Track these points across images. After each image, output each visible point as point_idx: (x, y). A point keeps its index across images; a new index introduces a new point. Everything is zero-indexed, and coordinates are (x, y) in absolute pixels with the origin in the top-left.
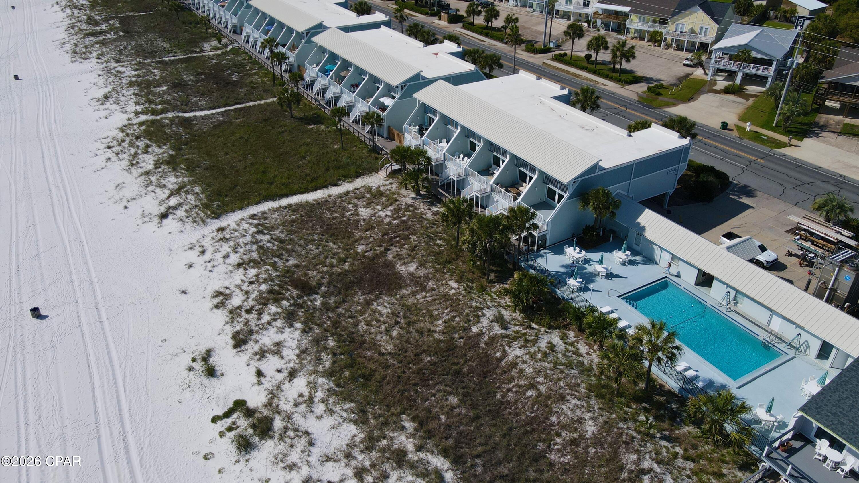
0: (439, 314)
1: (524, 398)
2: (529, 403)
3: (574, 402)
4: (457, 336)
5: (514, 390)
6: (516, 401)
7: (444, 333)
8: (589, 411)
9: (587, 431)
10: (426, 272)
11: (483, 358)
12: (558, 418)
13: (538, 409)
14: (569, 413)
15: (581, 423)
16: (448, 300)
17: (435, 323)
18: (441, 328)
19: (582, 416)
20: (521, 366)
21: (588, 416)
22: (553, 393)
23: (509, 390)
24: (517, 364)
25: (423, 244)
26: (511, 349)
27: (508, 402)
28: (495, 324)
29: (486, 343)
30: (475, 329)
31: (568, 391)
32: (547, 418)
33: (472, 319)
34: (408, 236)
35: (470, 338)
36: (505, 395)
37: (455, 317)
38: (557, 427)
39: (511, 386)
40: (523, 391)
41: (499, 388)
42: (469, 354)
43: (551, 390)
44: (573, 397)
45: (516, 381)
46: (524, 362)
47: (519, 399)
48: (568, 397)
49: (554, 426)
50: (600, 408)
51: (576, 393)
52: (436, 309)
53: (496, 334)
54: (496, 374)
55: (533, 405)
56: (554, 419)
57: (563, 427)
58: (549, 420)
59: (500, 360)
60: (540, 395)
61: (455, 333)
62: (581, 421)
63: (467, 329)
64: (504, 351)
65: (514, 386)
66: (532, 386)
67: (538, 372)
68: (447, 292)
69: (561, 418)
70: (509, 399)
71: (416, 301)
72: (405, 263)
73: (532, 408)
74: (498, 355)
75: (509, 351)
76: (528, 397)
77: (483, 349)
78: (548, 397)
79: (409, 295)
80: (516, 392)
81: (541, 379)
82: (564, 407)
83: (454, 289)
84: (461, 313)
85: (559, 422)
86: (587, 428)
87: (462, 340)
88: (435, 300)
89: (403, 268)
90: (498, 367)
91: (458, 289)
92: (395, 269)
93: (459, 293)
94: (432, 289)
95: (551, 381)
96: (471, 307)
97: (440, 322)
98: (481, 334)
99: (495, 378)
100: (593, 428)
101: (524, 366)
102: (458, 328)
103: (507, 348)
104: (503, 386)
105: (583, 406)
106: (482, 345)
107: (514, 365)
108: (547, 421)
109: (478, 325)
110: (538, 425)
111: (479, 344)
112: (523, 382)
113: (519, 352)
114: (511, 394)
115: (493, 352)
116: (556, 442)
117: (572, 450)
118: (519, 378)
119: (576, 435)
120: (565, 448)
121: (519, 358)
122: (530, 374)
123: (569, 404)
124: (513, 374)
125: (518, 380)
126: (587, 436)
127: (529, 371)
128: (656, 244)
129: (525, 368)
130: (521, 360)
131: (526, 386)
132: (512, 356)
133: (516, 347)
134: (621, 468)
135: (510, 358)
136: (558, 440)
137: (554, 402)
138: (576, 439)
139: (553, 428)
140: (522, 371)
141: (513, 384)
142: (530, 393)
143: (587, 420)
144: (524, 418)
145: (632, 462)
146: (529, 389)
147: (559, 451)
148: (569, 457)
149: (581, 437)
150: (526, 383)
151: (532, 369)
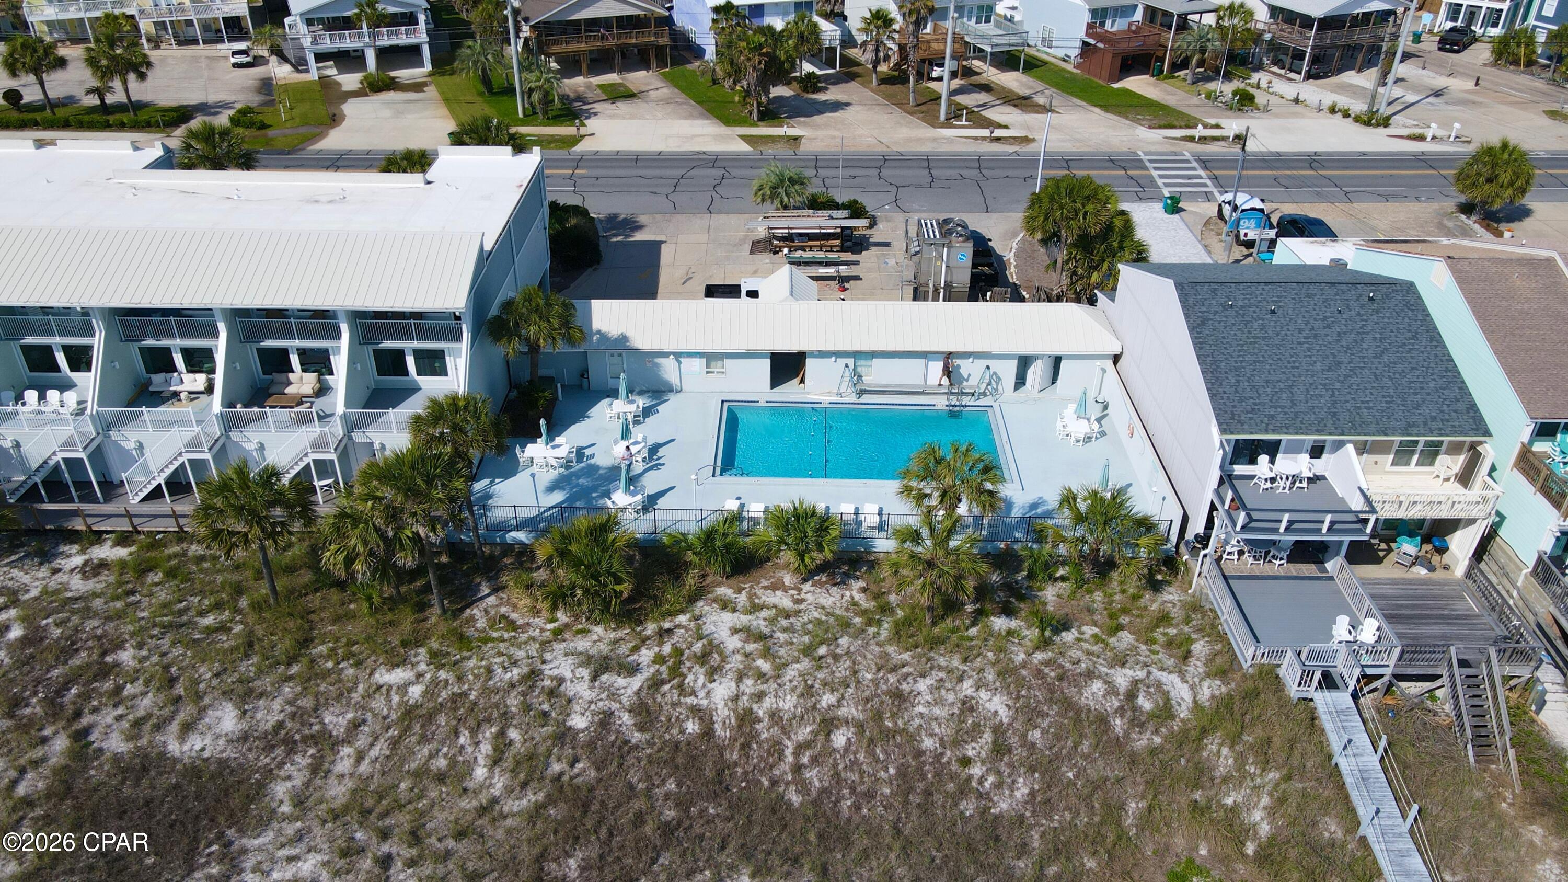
0: (453, 762)
1: (843, 757)
2: (861, 757)
3: (922, 685)
4: (556, 767)
5: (805, 760)
6: (835, 775)
7: (524, 785)
8: (960, 679)
9: (996, 712)
10: (277, 705)
11: (673, 759)
12: (932, 735)
13: (885, 752)
14: (937, 711)
15: (972, 709)
16: (430, 717)
17: (471, 785)
18: (499, 784)
19: (961, 696)
20: (761, 710)
21: (967, 687)
22: (876, 702)
23: (798, 768)
24: (749, 712)
25: (178, 651)
26: (702, 695)
27: (823, 791)
28: (604, 678)
29: (641, 728)
30: (578, 722)
31: (892, 679)
32: (919, 753)
33: (546, 707)
34: (103, 664)
35: (591, 745)
36: (803, 786)
37: (502, 733)
38: (948, 753)
39: (790, 759)
40: (823, 747)
41: (774, 783)
42: (634, 777)
43: (867, 700)
44: (910, 679)
45: (787, 742)
46: (759, 697)
47: (836, 765)
48: (905, 686)
49: (942, 754)
50: (965, 660)
51: (905, 670)
52: (431, 756)
53: (638, 693)
54: (736, 764)
55: (871, 754)
56: (928, 743)
57: (957, 743)
58: (924, 753)
59: (708, 733)
60: (860, 727)
61: (548, 765)
62: (968, 706)
63: (564, 735)
64: (695, 711)
65: (797, 753)
66: (829, 724)
67: (809, 693)
68: (402, 703)
69: (937, 730)
70: (817, 784)
71: (349, 784)
72: (187, 728)
73: (878, 760)
74: (692, 727)
75: (704, 702)
76: (846, 750)
77: (650, 744)
78: (878, 716)
79: (307, 785)
80: (814, 760)
81: (828, 699)
82: (920, 709)
83: (412, 683)
84: (506, 716)
85: (941, 740)
86: (991, 707)
87: (580, 766)
88: (395, 743)
89: (196, 742)
90: (721, 750)
91: (420, 675)
92: (175, 760)
93: (435, 682)
94: (356, 725)
95: (848, 686)
96: (513, 686)
97: (480, 772)
98: (606, 720)
99: (746, 773)
100: (996, 699)
101: (768, 702)
102: (542, 749)
103: (690, 700)
104: (777, 772)
105: (941, 680)
106: (637, 737)
107: (746, 719)
108: (923, 758)
109: (577, 708)
110: (923, 777)
111: (626, 742)
112: (804, 732)
113: (722, 690)
114: (811, 774)
115: (675, 731)
116: (976, 777)
117: (1010, 765)
118: (785, 731)
119: (988, 737)
120: (999, 773)
121: (736, 698)
122: (795, 707)
123: (920, 697)
124: (765, 736)
125: (789, 738)
126: (1005, 720)
127: (788, 703)
128: (665, 355)
129: (775, 706)
130: (745, 698)
131: (815, 733)
132: (721, 706)
133: (704, 686)
134: (1102, 720)
135: (722, 712)
136: (977, 770)
137: (894, 716)
138: (995, 742)
139: (945, 760)
140: (775, 715)
141: (788, 752)
142: (840, 739)
143: (974, 695)
144: (888, 791)
145: (1104, 696)
146: (828, 734)
147: (998, 786)
148: (1021, 780)
149: (998, 730)
150: (809, 729)
151: (789, 697)
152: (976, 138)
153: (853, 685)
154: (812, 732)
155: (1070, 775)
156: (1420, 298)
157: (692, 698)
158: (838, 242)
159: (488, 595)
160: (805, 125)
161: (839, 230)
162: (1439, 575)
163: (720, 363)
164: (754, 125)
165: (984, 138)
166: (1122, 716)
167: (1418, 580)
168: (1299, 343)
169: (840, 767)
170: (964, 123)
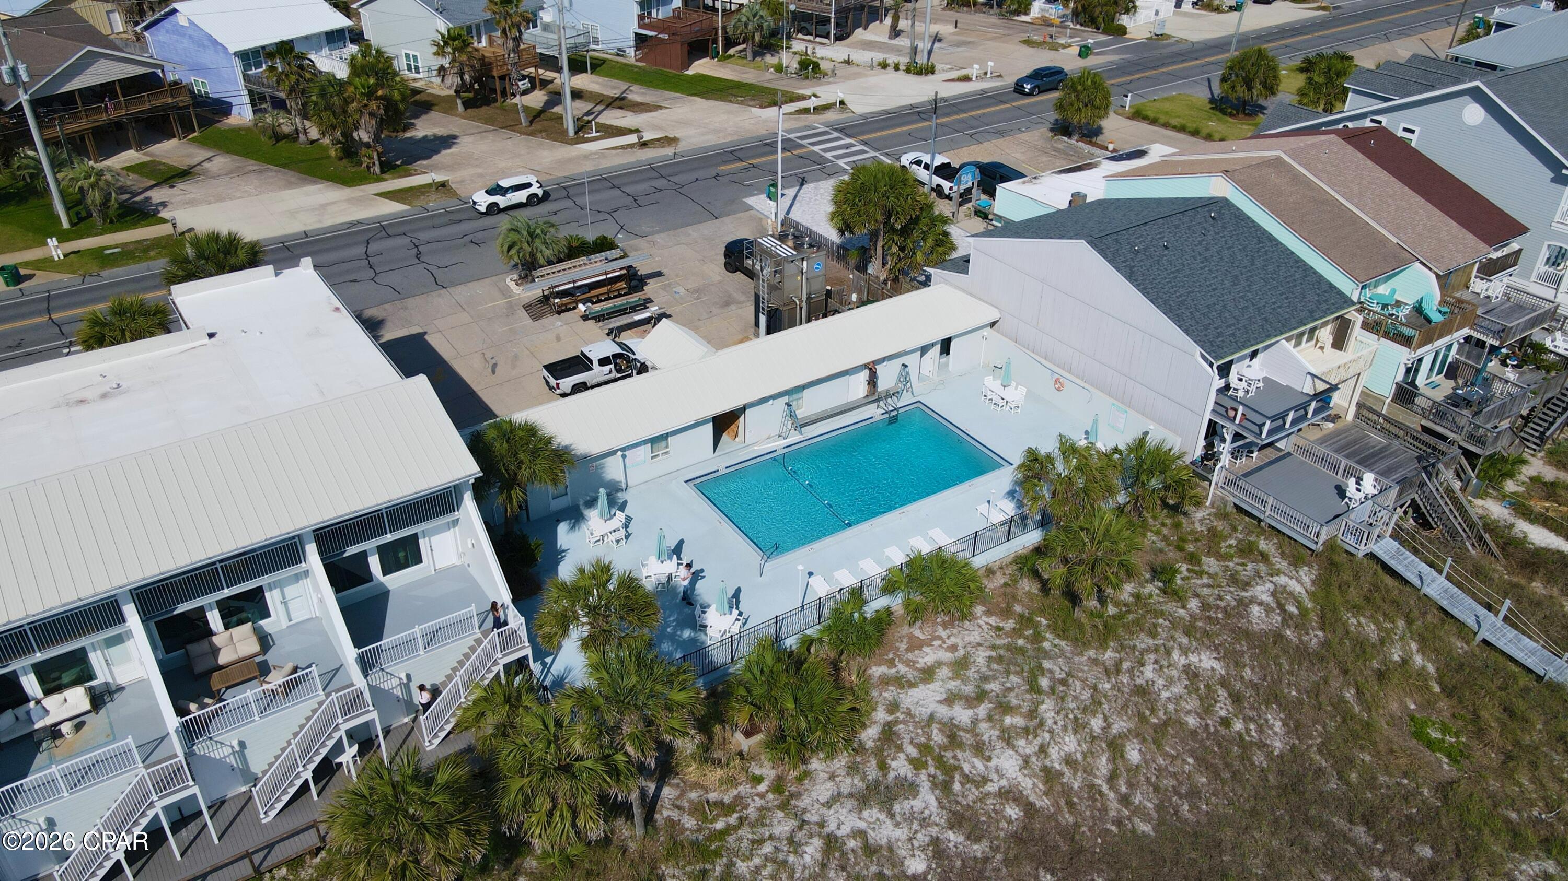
1: (1148, 769)
2: (1161, 761)
3: (1149, 672)
5: (1124, 789)
6: (1156, 789)
8: (1168, 653)
9: (1212, 668)
12: (1188, 713)
13: (1172, 747)
14: (1175, 690)
15: (1195, 675)
19: (1180, 667)
20: (1055, 763)
21: (1178, 658)
22: (1131, 708)
23: (1124, 800)
24: (1047, 770)
26: (995, 777)
27: (1159, 809)
28: (898, 808)
29: (973, 838)
30: (916, 865)
31: (1124, 679)
32: (1194, 733)
33: (874, 869)
36: (1142, 814)
38: (1210, 722)
39: (1112, 795)
40: (1128, 771)
41: (1119, 824)
43: (1124, 708)
44: (1136, 672)
45: (1097, 781)
46: (1043, 750)
47: (1149, 780)
48: (1139, 681)
49: (1207, 726)
51: (1125, 666)
53: (940, 806)
54: (1077, 825)
55: (1165, 754)
56: (1192, 721)
57: (1208, 710)
59: (1030, 811)
60: (1138, 735)
62: (1191, 674)
65: (1113, 787)
66: (1115, 747)
67: (1078, 726)
69: (1188, 707)
70: (1150, 805)
73: (1174, 758)
74: (1013, 812)
75: (1004, 782)
76: (1145, 761)
77: (994, 849)
78: (1142, 718)
80: (1130, 785)
81: (1096, 723)
82: (1165, 694)
85: (1197, 713)
86: (1205, 665)
90: (1051, 818)
95: (1100, 703)
98: (938, 850)
99: (1091, 829)
100: (1204, 657)
101: (1054, 752)
103: (991, 788)
104: (1113, 813)
105: (1156, 661)
106: (978, 849)
107: (1049, 776)
108: (1200, 737)
109: (903, 853)
110: (1212, 754)
111: (974, 860)
112: (1103, 764)
113: (1006, 762)
114: (1138, 799)
115: (1003, 824)
116: (1243, 731)
117: (1252, 708)
118: (1089, 771)
119: (1222, 693)
120: (1252, 719)
121: (1026, 762)
122: (1079, 745)
123: (1156, 685)
124: (1076, 786)
125: (1096, 777)
126: (1223, 672)
127: (1071, 744)
128: (613, 453)
129: (1062, 753)
130: (1034, 759)
131: (1112, 760)
132: (1020, 778)
133: (986, 768)
134: (1278, 637)
135: (1028, 785)
136: (1238, 726)
137: (1153, 711)
138: (1230, 695)
139: (1212, 729)
140: (1069, 761)
141: (1105, 788)
142: (1133, 755)
143: (1187, 661)
144: (1205, 780)
145: (1267, 616)
146: (1122, 756)
147: (1260, 730)
148: (1269, 717)
149: (1223, 683)
150: (1104, 759)
151: (1067, 739)
152: (622, 147)
153: (1103, 700)
154: (1108, 760)
155: (1294, 693)
156: (1238, 209)
157: (989, 784)
158: (623, 285)
159: (659, 789)
160: (432, 168)
161: (624, 271)
162: (1340, 424)
163: (663, 444)
164: (379, 180)
165: (631, 146)
166: (1289, 627)
167: (1330, 434)
168: (1201, 268)
169: (1153, 779)
170: (595, 134)
